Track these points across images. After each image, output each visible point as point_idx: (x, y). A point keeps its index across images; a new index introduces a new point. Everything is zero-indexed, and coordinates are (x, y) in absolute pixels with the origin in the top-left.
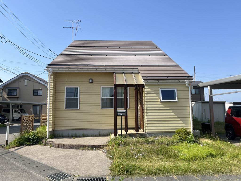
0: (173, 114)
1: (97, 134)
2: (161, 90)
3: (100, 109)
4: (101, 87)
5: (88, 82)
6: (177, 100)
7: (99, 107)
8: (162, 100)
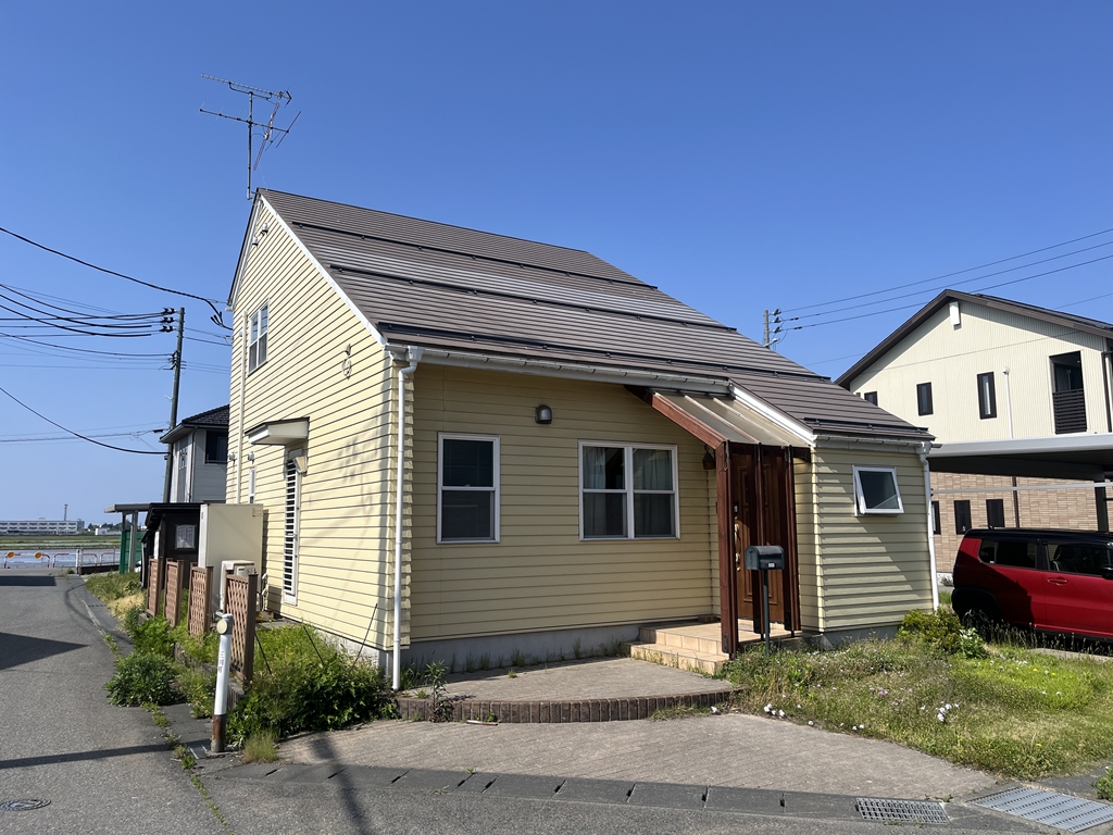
0: (888, 559)
1: (567, 652)
2: (856, 471)
3: (576, 540)
4: (582, 444)
5: (532, 421)
6: (901, 510)
7: (573, 530)
8: (863, 509)
